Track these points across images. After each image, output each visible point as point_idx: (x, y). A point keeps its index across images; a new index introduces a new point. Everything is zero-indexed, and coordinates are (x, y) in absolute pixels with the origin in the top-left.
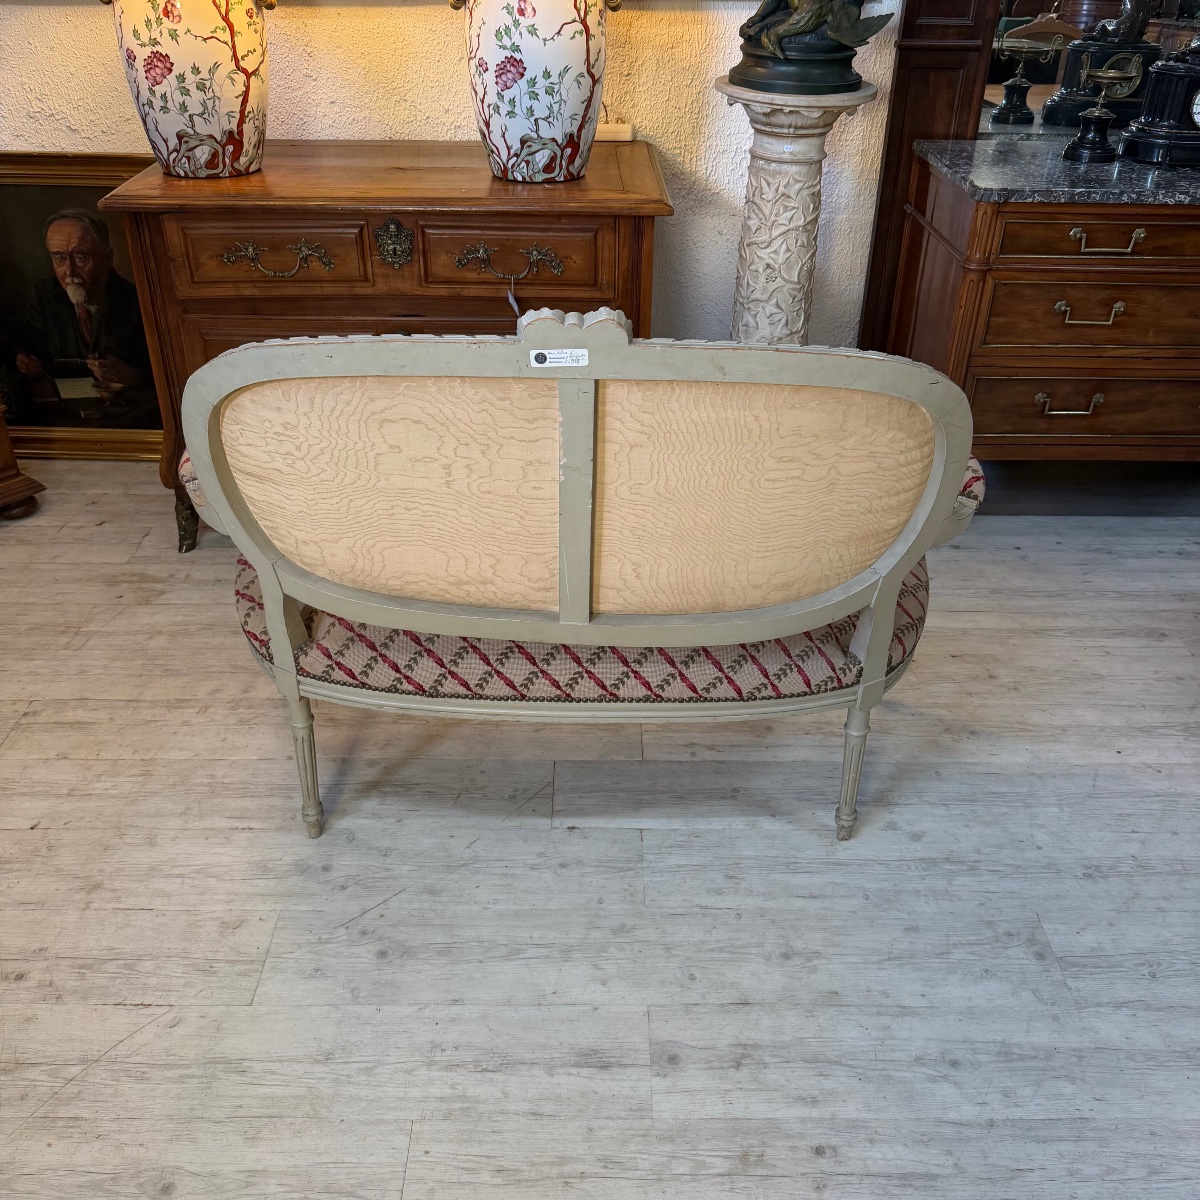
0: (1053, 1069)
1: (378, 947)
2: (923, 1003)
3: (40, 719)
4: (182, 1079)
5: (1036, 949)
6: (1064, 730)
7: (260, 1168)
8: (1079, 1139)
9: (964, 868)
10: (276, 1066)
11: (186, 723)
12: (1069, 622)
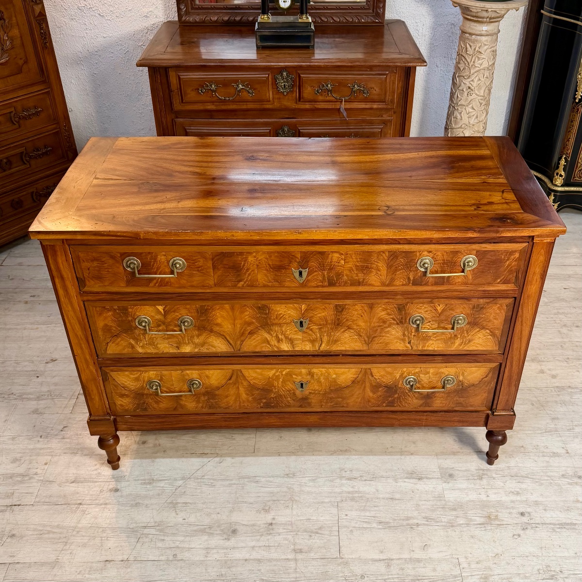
4: (230, 485)
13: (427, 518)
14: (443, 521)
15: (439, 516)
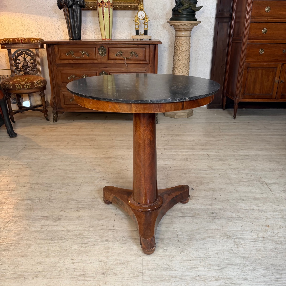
0: (267, 201)
1: (107, 181)
2: (235, 191)
3: (28, 148)
4: (62, 202)
5: (261, 182)
6: (263, 149)
7: (81, 215)
8: (275, 212)
9: (242, 170)
10: (84, 200)
11: (61, 148)
12: (262, 133)
14: (170, 215)
15: (168, 213)
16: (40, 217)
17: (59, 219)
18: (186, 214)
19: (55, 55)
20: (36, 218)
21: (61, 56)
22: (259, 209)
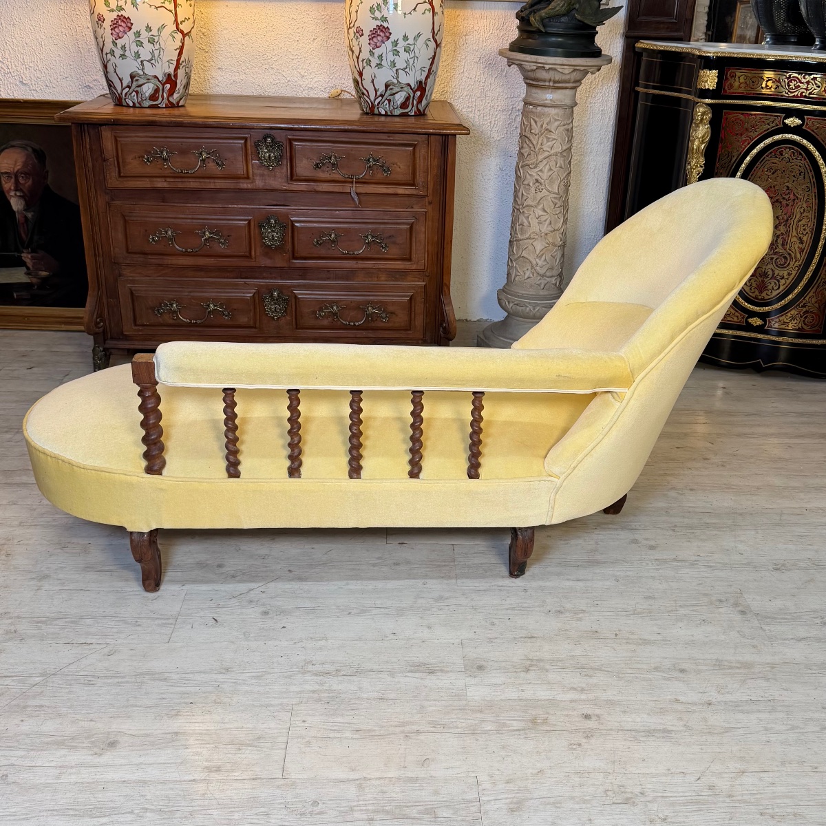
0: (753, 673)
1: (262, 609)
2: (659, 638)
4: (118, 684)
7: (181, 730)
13: (434, 724)
14: (460, 726)
15: (454, 720)
16: (49, 739)
17: (113, 744)
18: (508, 722)
19: (105, 160)
20: (38, 741)
21: (124, 167)
22: (726, 703)
